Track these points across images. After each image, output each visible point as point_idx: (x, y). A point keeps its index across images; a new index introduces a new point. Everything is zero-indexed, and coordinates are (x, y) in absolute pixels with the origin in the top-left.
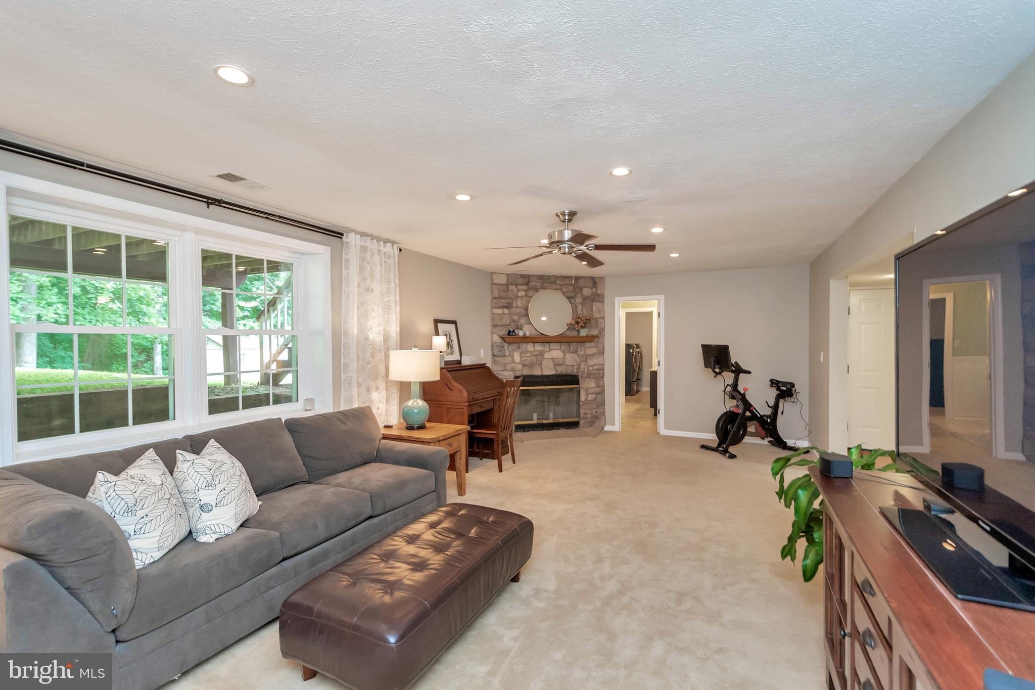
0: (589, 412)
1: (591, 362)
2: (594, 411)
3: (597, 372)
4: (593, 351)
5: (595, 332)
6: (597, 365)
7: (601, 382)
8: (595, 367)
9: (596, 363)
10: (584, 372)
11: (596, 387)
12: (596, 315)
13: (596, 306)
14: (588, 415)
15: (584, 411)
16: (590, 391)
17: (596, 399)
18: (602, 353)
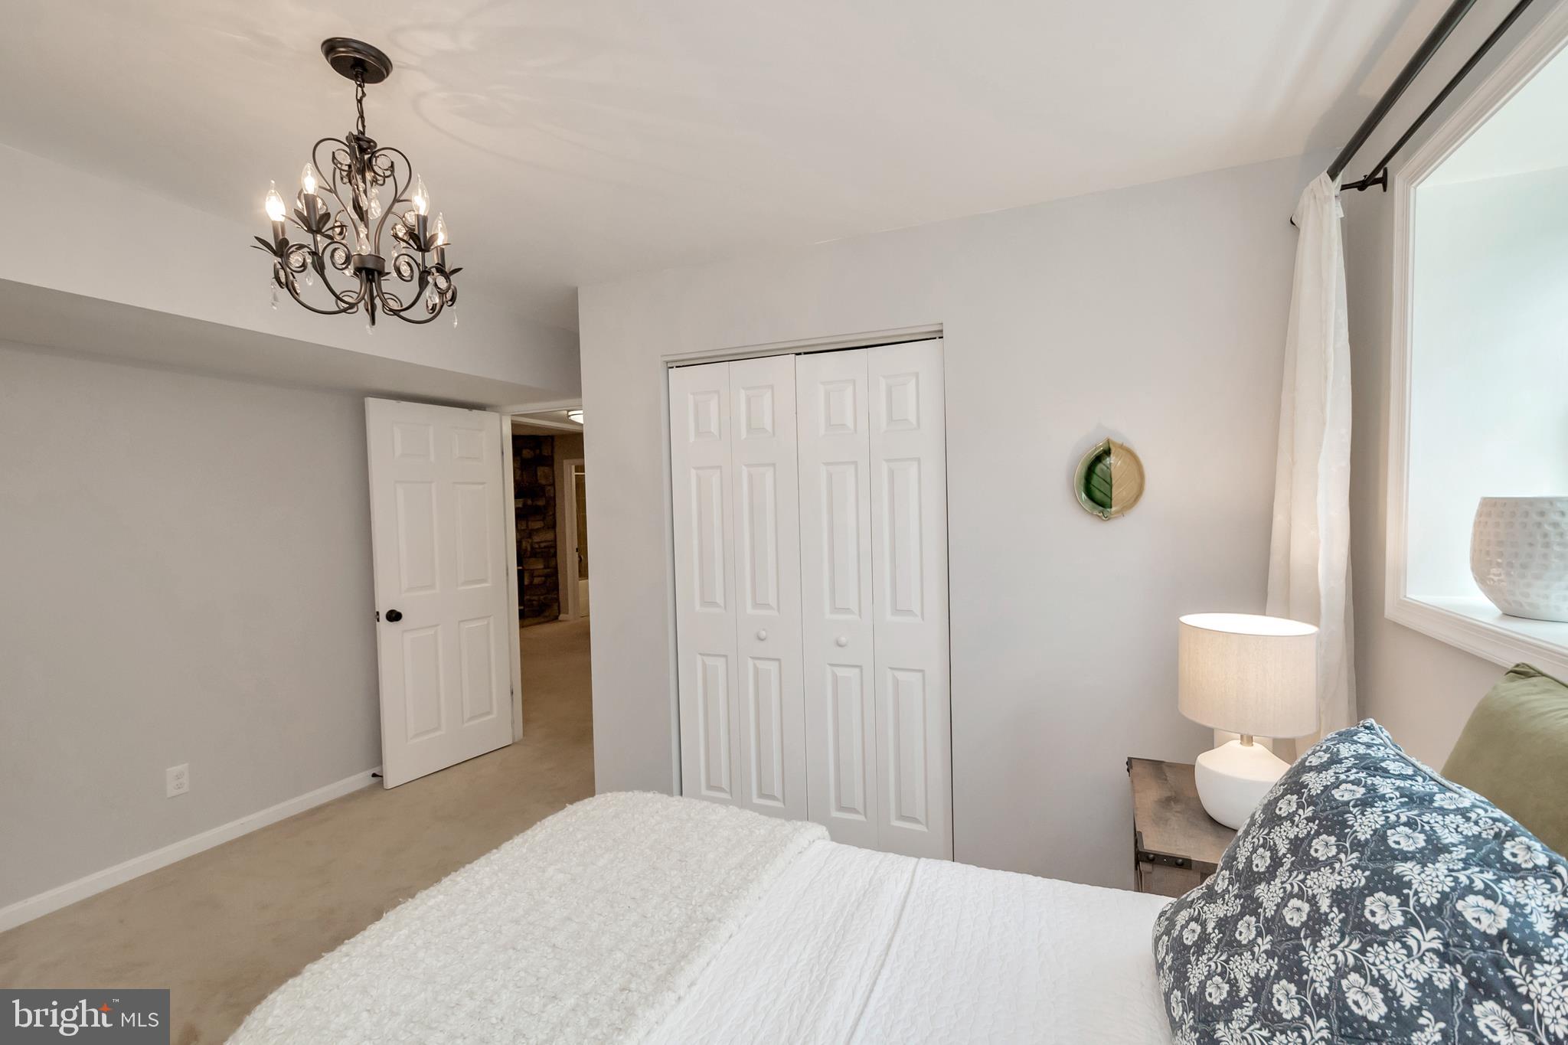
0: (536, 598)
1: (536, 539)
2: (542, 597)
3: (546, 550)
4: (538, 525)
5: (541, 503)
6: (545, 541)
7: (552, 563)
8: (543, 545)
9: (543, 540)
10: (526, 550)
11: (543, 569)
12: (543, 482)
13: (541, 471)
14: (534, 602)
15: (528, 597)
16: (536, 573)
17: (545, 582)
18: (553, 526)
